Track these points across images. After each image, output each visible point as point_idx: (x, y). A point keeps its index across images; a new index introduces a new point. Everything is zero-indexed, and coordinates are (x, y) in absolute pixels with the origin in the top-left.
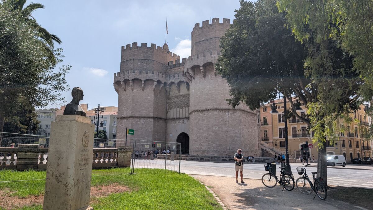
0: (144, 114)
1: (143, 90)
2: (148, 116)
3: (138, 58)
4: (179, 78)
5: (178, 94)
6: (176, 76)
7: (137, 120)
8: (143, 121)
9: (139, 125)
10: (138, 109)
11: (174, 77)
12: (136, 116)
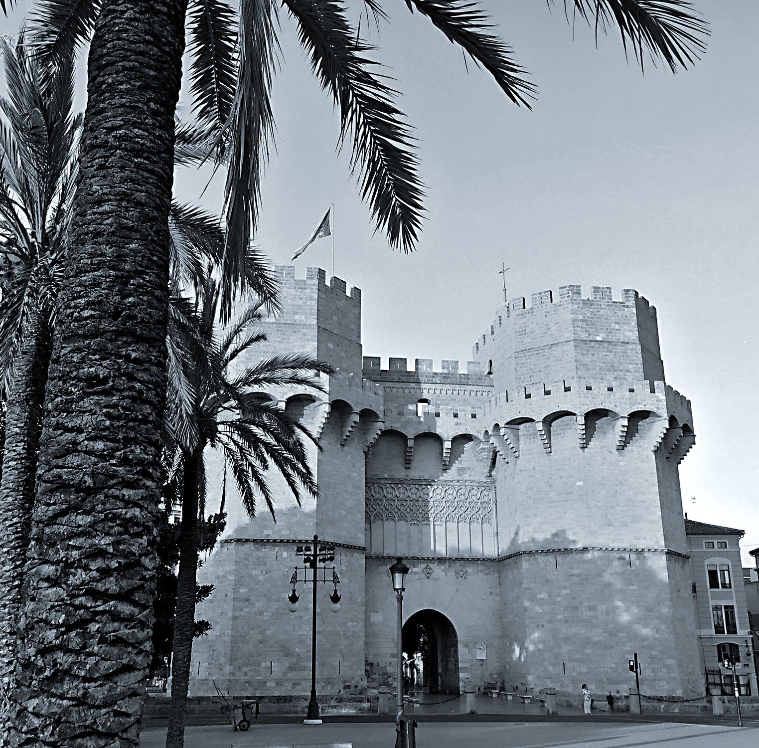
1: (343, 445)
2: (355, 541)
6: (410, 414)
11: (401, 414)
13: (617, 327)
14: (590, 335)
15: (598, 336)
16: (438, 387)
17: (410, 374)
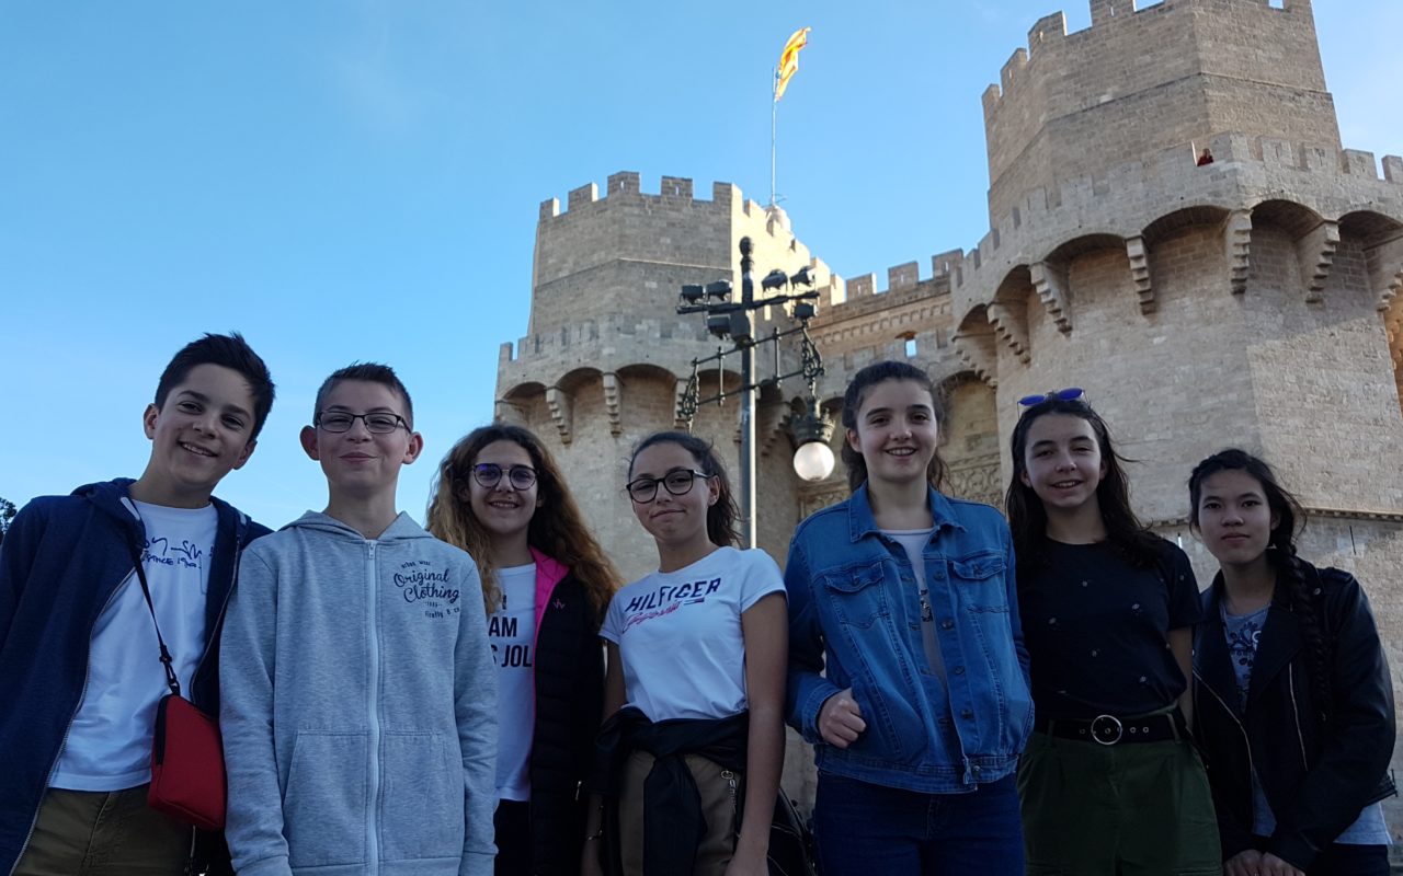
3: (648, 257)
11: (849, 367)
13: (1148, 58)
14: (1085, 98)
15: (1105, 93)
16: (928, 304)
17: (878, 298)
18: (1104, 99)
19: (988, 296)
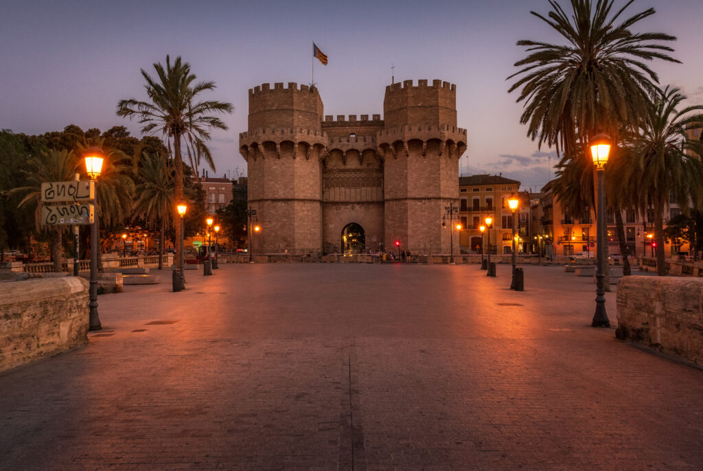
0: (309, 196)
1: (307, 159)
2: (314, 198)
3: (299, 109)
4: (348, 145)
5: (343, 167)
6: (344, 141)
7: (301, 203)
8: (309, 205)
9: (304, 211)
10: (302, 188)
11: (340, 141)
12: (301, 197)
13: (429, 99)
14: (415, 103)
16: (359, 127)
17: (346, 122)
18: (419, 105)
19: (390, 142)
